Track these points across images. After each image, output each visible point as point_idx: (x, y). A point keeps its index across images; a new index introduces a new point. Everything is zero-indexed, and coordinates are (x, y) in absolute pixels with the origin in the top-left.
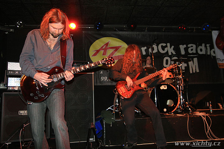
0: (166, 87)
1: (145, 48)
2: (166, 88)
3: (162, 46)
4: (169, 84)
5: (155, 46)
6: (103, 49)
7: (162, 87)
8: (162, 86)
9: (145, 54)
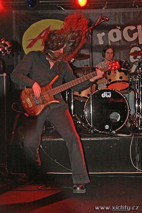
0: (110, 94)
1: (103, 34)
2: (110, 96)
3: (129, 30)
4: (113, 90)
5: (117, 31)
6: (42, 38)
7: (104, 95)
8: (105, 93)
9: (103, 43)
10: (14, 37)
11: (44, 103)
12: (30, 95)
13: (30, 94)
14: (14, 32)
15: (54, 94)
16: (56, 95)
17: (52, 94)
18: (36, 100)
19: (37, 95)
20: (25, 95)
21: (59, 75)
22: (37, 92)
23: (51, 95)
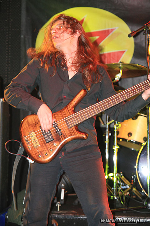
10: (22, 37)
11: (59, 140)
12: (36, 126)
13: (36, 124)
14: (23, 28)
15: (76, 122)
16: (79, 124)
17: (73, 123)
18: (46, 135)
19: (45, 126)
20: (27, 126)
21: (85, 90)
22: (44, 122)
23: (71, 124)
